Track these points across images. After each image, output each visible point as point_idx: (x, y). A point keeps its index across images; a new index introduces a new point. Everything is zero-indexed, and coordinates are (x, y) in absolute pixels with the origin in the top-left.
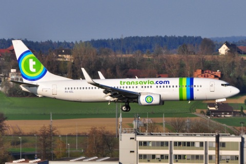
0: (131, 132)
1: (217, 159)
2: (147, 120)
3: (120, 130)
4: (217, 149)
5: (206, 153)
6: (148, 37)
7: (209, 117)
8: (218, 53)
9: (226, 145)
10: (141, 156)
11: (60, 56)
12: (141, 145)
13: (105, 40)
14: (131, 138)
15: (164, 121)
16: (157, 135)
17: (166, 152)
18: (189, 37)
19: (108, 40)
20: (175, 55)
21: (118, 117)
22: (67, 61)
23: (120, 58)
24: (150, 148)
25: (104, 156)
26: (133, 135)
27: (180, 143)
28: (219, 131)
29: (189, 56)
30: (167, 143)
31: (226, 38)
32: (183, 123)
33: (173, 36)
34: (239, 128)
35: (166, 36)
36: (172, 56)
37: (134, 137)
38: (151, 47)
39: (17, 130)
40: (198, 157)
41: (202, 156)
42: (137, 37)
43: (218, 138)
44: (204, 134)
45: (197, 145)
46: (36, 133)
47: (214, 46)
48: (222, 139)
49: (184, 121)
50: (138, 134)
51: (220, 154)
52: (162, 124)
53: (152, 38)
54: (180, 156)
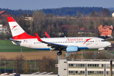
0: (65, 59)
1: (111, 74)
3: (58, 58)
4: (111, 68)
5: (105, 70)
6: (73, 8)
7: (107, 51)
8: (112, 16)
10: (70, 72)
11: (26, 17)
12: (70, 66)
13: (50, 9)
14: (64, 62)
15: (82, 53)
16: (78, 60)
17: (83, 69)
19: (52, 9)
20: (88, 17)
22: (30, 21)
23: (59, 19)
24: (75, 68)
25: (50, 72)
26: (65, 60)
27: (91, 65)
28: (112, 59)
29: (96, 18)
30: (84, 65)
32: (93, 54)
33: (87, 7)
35: (83, 7)
36: (87, 17)
37: (66, 61)
38: (75, 13)
39: (3, 58)
40: (100, 72)
41: (103, 72)
42: (68, 8)
43: (111, 62)
44: (104, 60)
45: (100, 66)
46: (13, 59)
47: (109, 12)
49: (93, 53)
50: (68, 60)
51: (112, 71)
52: (81, 54)
53: (76, 8)
54: (91, 72)
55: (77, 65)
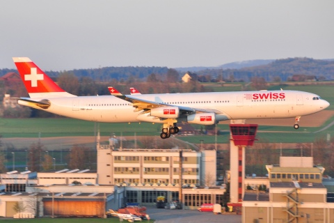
0: (108, 148)
1: (180, 172)
2: (122, 138)
3: (98, 147)
4: (180, 163)
5: (171, 166)
6: (122, 68)
8: (181, 81)
9: (188, 159)
10: (116, 168)
12: (116, 159)
13: (85, 70)
14: (107, 154)
15: (135, 139)
16: (130, 151)
17: (137, 165)
18: (157, 67)
19: (89, 70)
20: (145, 83)
21: (97, 135)
23: (98, 85)
24: (123, 162)
25: (85, 169)
26: (109, 151)
27: (149, 158)
28: (182, 148)
29: (157, 83)
30: (138, 158)
31: (188, 68)
32: (152, 141)
34: (198, 145)
36: (142, 83)
39: (11, 147)
40: (164, 169)
41: (168, 169)
42: (113, 67)
43: (181, 153)
44: (169, 150)
46: (26, 149)
47: (178, 75)
48: (185, 155)
49: (152, 139)
50: (113, 150)
51: (183, 167)
52: (133, 142)
53: (125, 68)
54: (149, 169)
55: (127, 158)
